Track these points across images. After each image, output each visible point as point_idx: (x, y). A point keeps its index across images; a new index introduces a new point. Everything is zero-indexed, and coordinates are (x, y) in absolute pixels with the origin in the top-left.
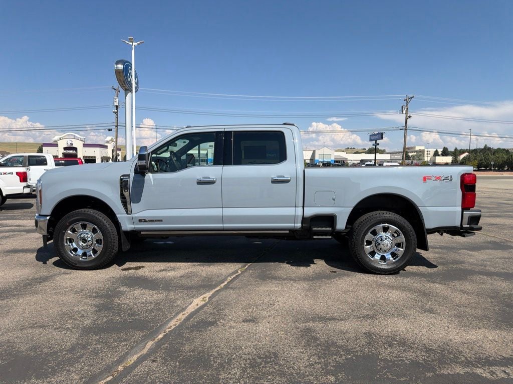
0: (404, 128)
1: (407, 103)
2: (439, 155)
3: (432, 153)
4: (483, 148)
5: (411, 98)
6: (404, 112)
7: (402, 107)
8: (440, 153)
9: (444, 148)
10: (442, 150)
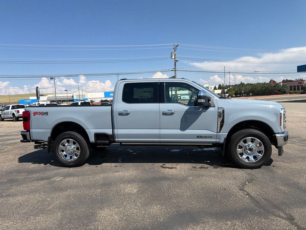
0: (174, 69)
1: (175, 51)
2: (217, 89)
3: (213, 88)
4: (240, 83)
5: (177, 46)
6: (173, 57)
7: (171, 53)
8: (217, 88)
9: (219, 85)
10: (218, 86)
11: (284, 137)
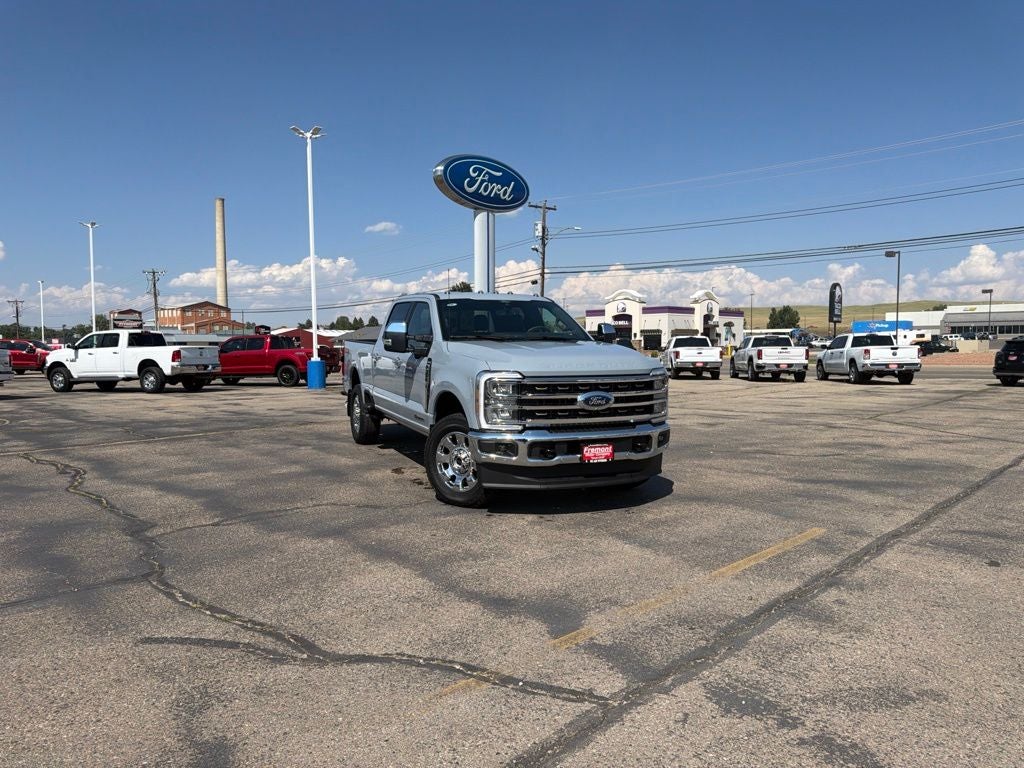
11: (480, 441)
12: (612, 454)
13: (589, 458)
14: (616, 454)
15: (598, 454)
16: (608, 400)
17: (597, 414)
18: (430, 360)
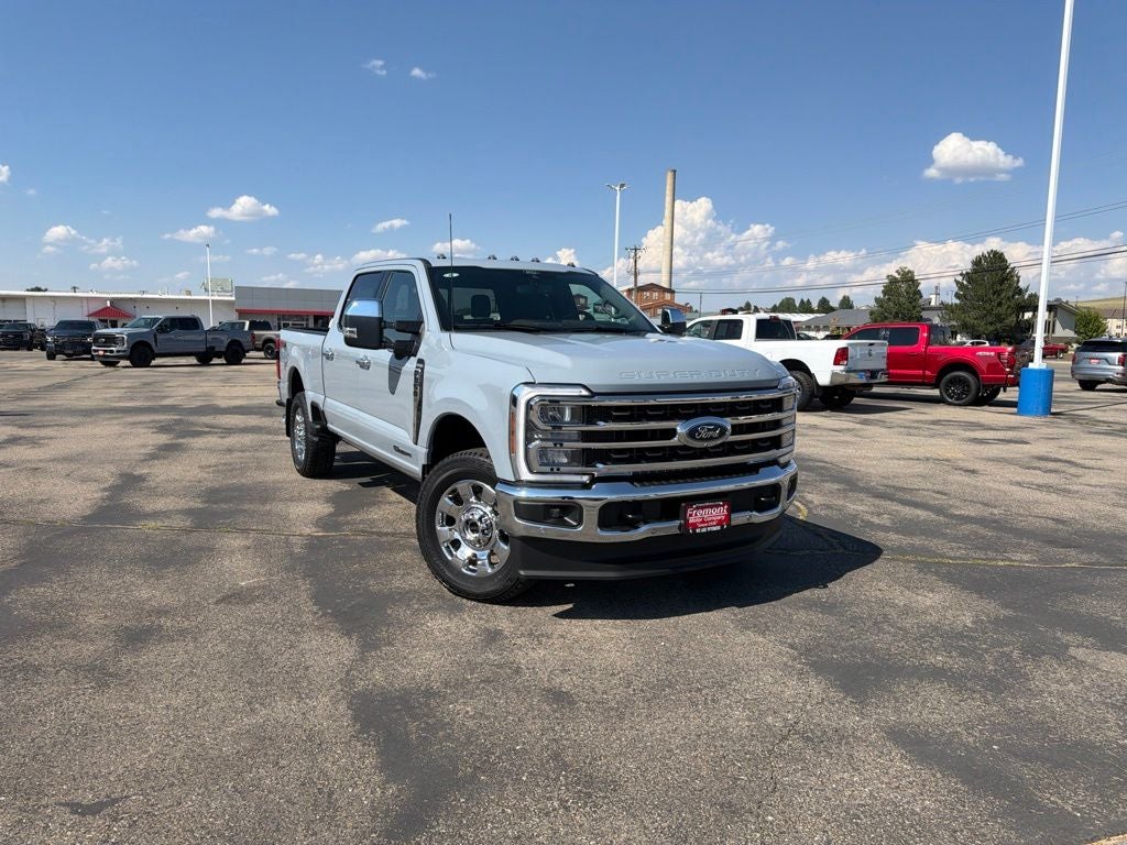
11: (516, 502)
12: (728, 518)
13: (695, 526)
14: (733, 516)
15: (707, 518)
16: (723, 431)
17: (705, 453)
18: (421, 361)
